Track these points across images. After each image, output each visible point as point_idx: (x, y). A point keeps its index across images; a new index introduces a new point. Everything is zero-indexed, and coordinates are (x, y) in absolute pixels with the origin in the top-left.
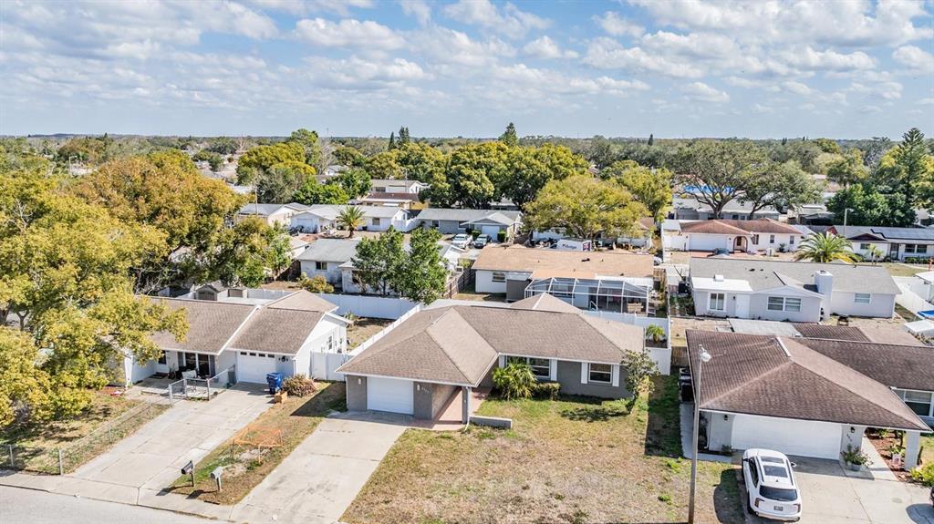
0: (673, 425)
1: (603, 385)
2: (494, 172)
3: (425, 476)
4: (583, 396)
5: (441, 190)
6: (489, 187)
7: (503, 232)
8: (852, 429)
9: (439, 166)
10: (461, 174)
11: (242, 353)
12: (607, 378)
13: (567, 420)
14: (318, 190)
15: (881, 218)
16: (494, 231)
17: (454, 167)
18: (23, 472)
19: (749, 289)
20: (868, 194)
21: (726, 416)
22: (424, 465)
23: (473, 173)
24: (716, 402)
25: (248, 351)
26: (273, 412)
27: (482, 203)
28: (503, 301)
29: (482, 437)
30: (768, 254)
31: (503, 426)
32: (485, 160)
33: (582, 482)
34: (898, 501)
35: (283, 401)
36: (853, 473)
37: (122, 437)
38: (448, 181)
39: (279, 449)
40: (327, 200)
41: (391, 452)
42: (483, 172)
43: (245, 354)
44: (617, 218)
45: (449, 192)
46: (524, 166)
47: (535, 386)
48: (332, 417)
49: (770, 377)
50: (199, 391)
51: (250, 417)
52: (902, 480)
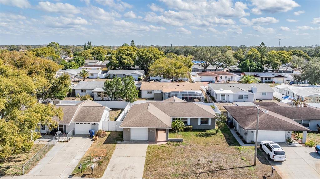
0: (231, 136)
1: (205, 125)
2: (133, 57)
3: (164, 160)
4: (199, 129)
5: (115, 63)
6: (132, 62)
7: (140, 77)
8: (289, 132)
9: (113, 55)
10: (121, 57)
11: (77, 123)
12: (207, 123)
13: (198, 137)
14: (66, 64)
15: (255, 70)
16: (137, 77)
17: (119, 55)
18: (6, 176)
19: (232, 93)
20: (251, 62)
21: (252, 132)
22: (161, 156)
23: (126, 57)
24: (249, 127)
25: (79, 122)
26: (95, 144)
27: (129, 67)
28: (153, 100)
29: (175, 145)
30: (226, 82)
31: (180, 141)
32: (130, 53)
33: (215, 156)
34: (306, 152)
35: (97, 139)
36: (290, 146)
37: (41, 158)
38: (117, 60)
39: (107, 156)
40: (70, 67)
41: (148, 153)
42: (130, 57)
43: (78, 123)
44: (181, 71)
45: (118, 64)
46: (144, 54)
47: (184, 127)
48: (119, 143)
49: (261, 118)
50: (62, 139)
51: (87, 146)
52: (303, 146)
